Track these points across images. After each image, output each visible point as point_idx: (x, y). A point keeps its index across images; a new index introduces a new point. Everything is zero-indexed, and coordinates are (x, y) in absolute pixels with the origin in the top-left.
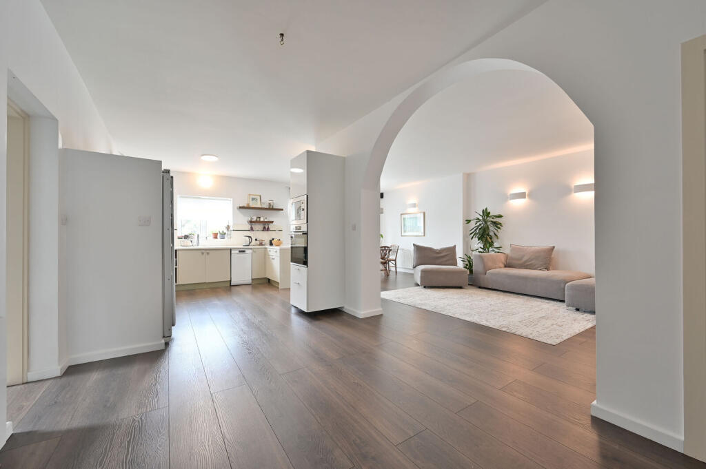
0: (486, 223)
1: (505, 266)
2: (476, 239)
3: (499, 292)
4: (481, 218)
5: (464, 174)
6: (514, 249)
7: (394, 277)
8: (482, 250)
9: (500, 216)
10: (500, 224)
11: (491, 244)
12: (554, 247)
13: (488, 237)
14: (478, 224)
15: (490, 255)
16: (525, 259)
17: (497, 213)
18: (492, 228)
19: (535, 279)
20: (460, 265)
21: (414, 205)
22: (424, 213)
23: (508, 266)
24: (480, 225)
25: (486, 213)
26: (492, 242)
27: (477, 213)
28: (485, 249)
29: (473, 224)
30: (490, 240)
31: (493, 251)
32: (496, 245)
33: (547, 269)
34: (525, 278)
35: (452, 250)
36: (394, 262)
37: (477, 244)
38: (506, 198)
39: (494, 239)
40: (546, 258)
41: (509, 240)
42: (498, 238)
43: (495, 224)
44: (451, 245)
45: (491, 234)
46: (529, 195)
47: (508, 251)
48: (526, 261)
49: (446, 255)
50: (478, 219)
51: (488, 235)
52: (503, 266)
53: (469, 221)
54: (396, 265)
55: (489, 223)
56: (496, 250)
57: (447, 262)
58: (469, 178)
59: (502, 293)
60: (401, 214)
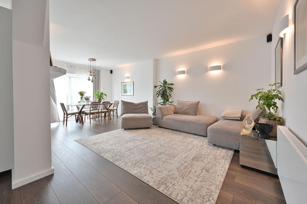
0: (165, 88)
1: (174, 113)
2: (160, 97)
3: (169, 130)
4: (162, 85)
5: (154, 59)
6: (180, 103)
7: (116, 119)
8: (163, 104)
9: (172, 84)
10: (172, 89)
11: (168, 100)
12: (199, 102)
13: (166, 96)
14: (161, 89)
15: (166, 107)
16: (184, 109)
17: (170, 82)
18: (168, 91)
19: (189, 122)
20: (151, 113)
21: (128, 78)
22: (133, 82)
23: (175, 113)
24: (162, 89)
25: (165, 82)
26: (168, 99)
27: (160, 83)
28: (164, 103)
29: (158, 89)
30: (166, 98)
31: (168, 104)
32: (170, 100)
33: (196, 115)
34: (184, 122)
35: (146, 104)
36: (116, 111)
37: (160, 100)
38: (175, 74)
39: (169, 97)
40: (195, 109)
41: (177, 98)
42: (171, 97)
43: (169, 88)
44: (145, 101)
45: (168, 94)
46: (187, 72)
47: (175, 104)
48: (185, 110)
49: (141, 107)
50: (161, 86)
51: (166, 95)
52: (173, 113)
53: (156, 87)
54: (117, 112)
55: (166, 88)
56: (170, 103)
57: (142, 112)
58: (156, 62)
59: (171, 131)
60: (122, 83)
